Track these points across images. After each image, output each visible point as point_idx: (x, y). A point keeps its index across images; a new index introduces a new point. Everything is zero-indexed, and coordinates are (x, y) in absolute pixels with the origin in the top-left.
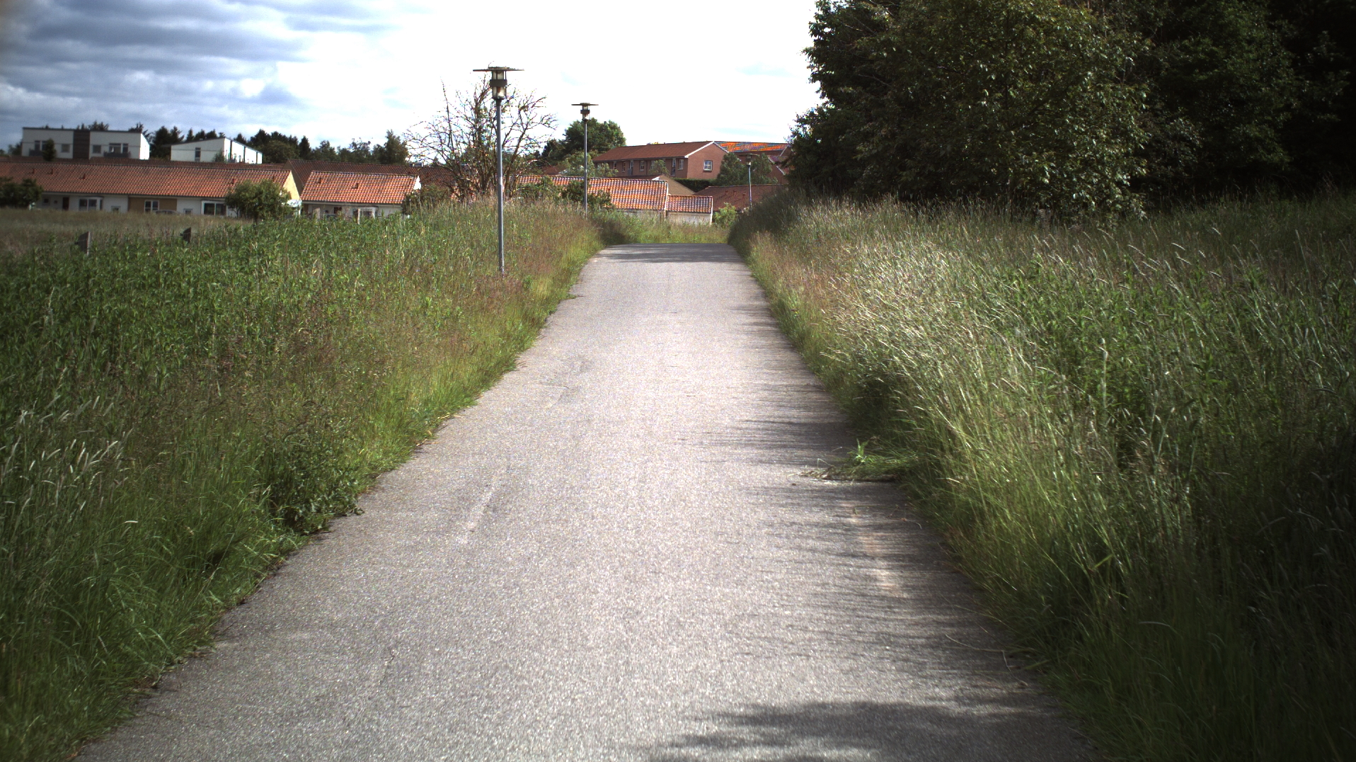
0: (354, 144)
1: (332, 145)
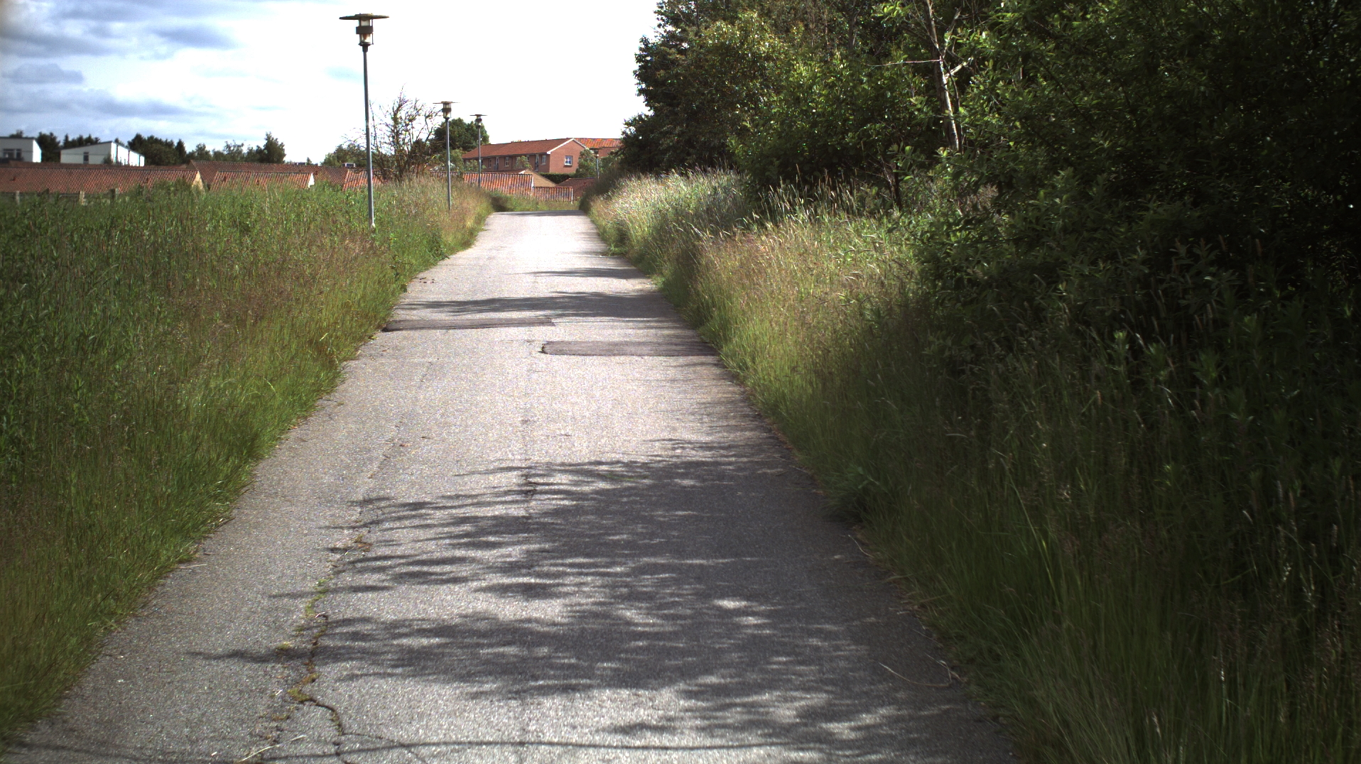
0: (228, 147)
1: (207, 149)
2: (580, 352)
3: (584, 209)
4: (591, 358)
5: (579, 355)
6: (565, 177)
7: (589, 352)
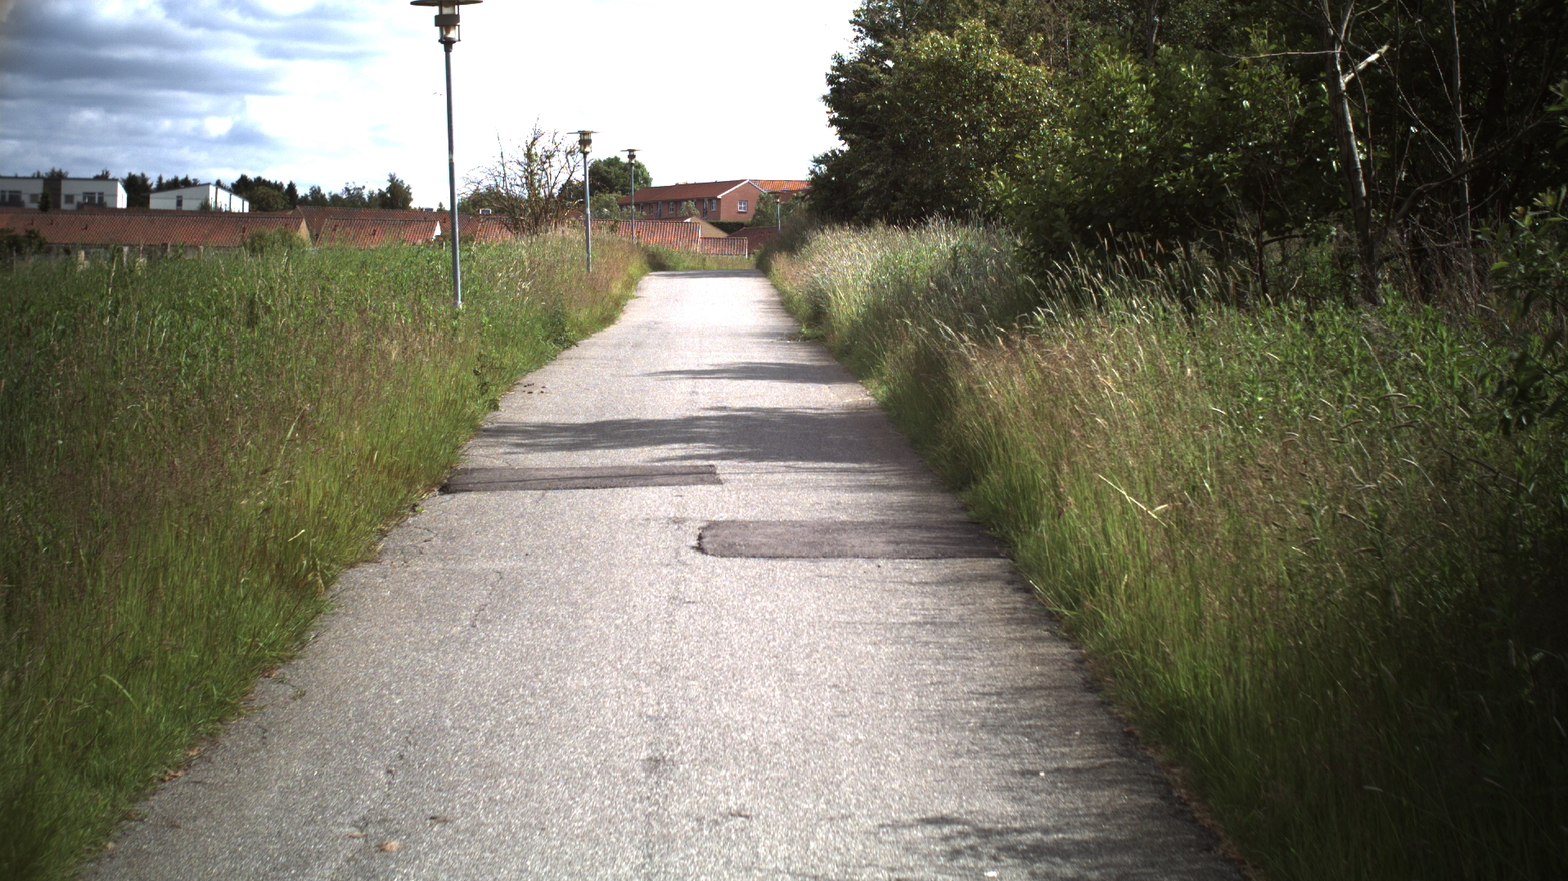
0: (347, 190)
1: (323, 192)
2: (764, 550)
3: (762, 268)
4: (784, 564)
5: (763, 556)
6: (740, 225)
7: (779, 552)
